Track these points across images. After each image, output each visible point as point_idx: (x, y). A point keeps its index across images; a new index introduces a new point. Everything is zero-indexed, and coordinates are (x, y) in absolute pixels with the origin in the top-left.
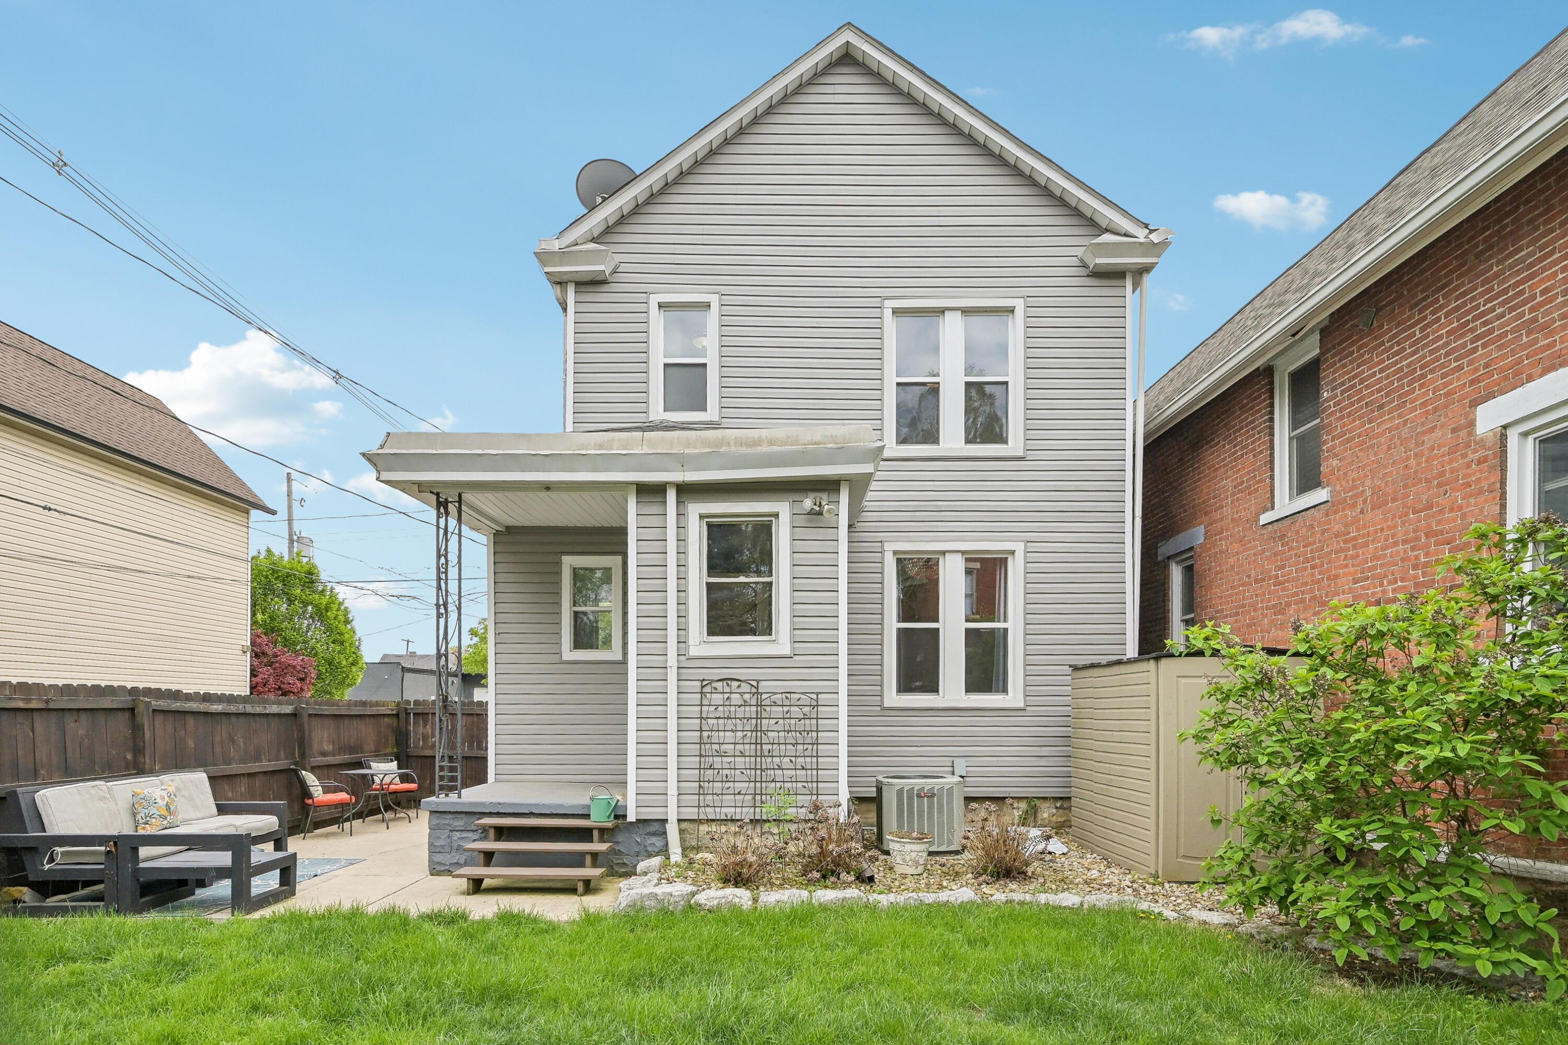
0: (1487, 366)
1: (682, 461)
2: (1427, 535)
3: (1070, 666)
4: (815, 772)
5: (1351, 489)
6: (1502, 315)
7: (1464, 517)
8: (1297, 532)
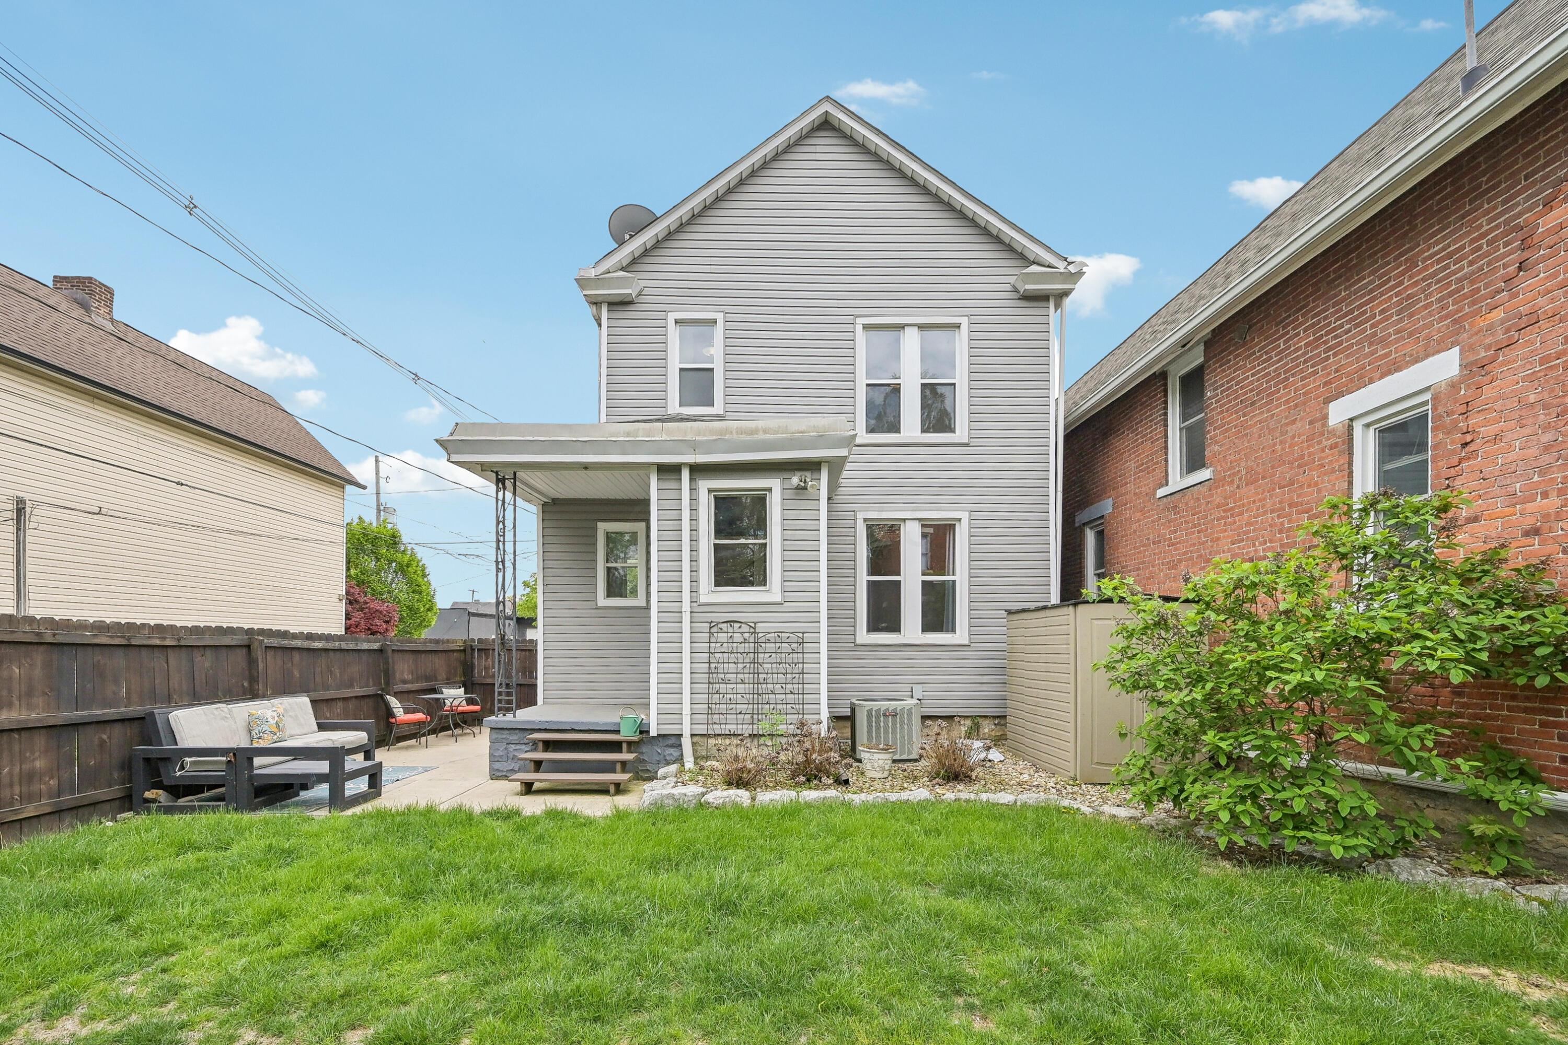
0: (1337, 371)
1: (694, 446)
2: (1290, 506)
3: (1006, 611)
4: (801, 696)
5: (1229, 469)
6: (1349, 331)
7: (1319, 491)
8: (1187, 504)
